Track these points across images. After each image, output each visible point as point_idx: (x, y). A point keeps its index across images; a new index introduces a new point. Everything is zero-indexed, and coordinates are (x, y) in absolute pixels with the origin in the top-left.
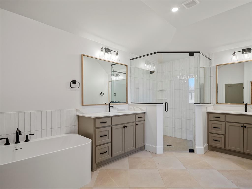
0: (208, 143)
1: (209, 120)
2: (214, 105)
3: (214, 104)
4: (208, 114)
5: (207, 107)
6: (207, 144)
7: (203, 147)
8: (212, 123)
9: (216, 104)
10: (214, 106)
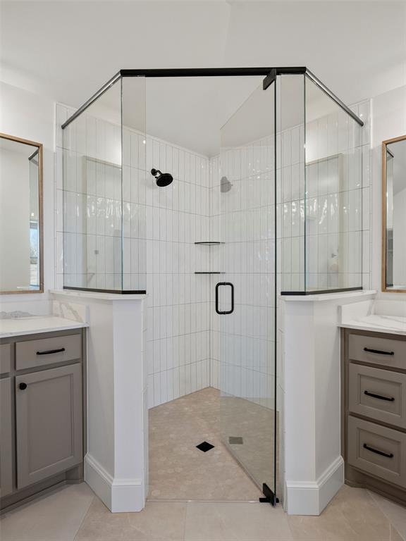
0: (345, 454)
1: (347, 361)
2: (373, 295)
3: (374, 292)
4: (346, 333)
5: (339, 308)
6: (342, 459)
7: (314, 485)
8: (361, 376)
9: (380, 290)
10: (373, 299)
